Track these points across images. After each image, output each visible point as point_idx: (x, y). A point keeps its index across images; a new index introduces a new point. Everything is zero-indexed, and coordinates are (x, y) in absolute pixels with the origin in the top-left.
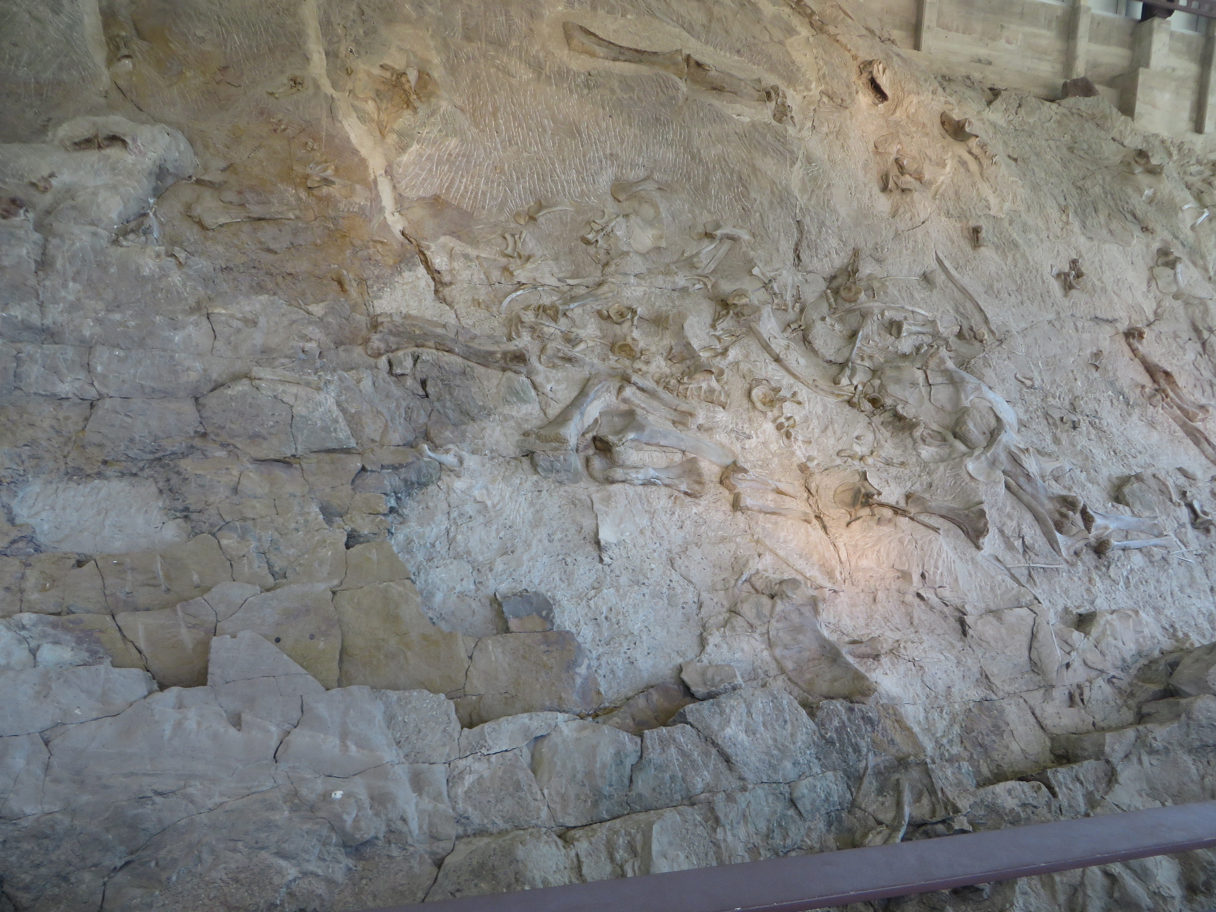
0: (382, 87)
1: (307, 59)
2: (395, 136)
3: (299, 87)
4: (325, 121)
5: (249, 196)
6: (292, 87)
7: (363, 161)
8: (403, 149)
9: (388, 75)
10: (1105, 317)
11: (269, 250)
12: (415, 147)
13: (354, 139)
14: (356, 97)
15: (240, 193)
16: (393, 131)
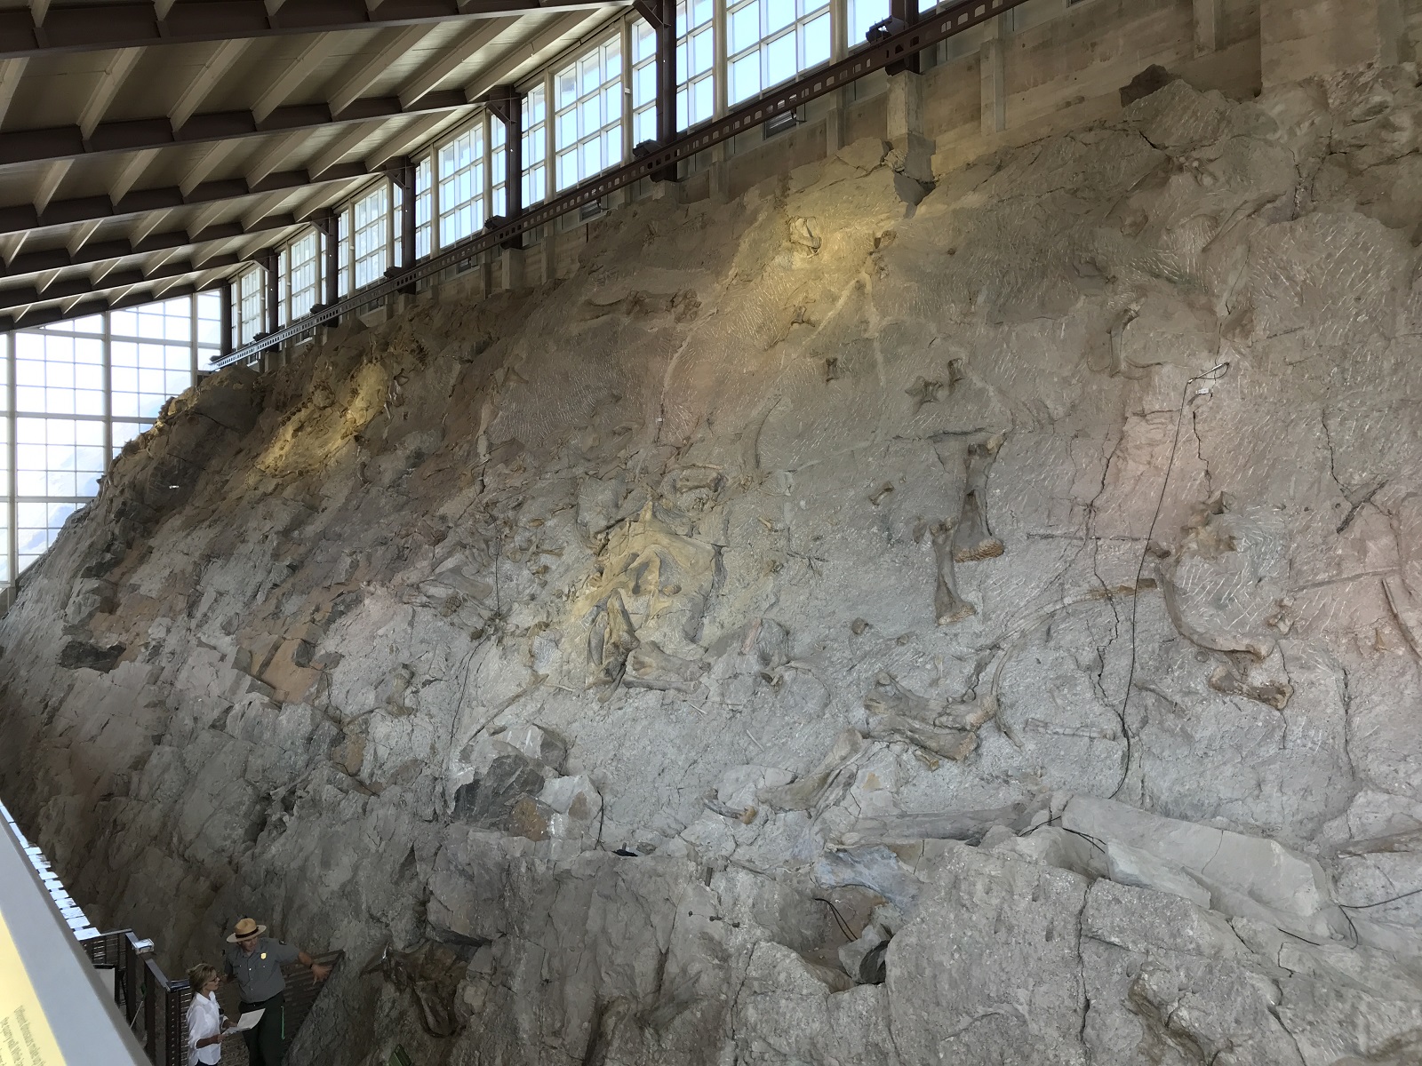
7: (479, 429)
8: (496, 416)
10: (958, 430)
12: (500, 413)
13: (483, 416)
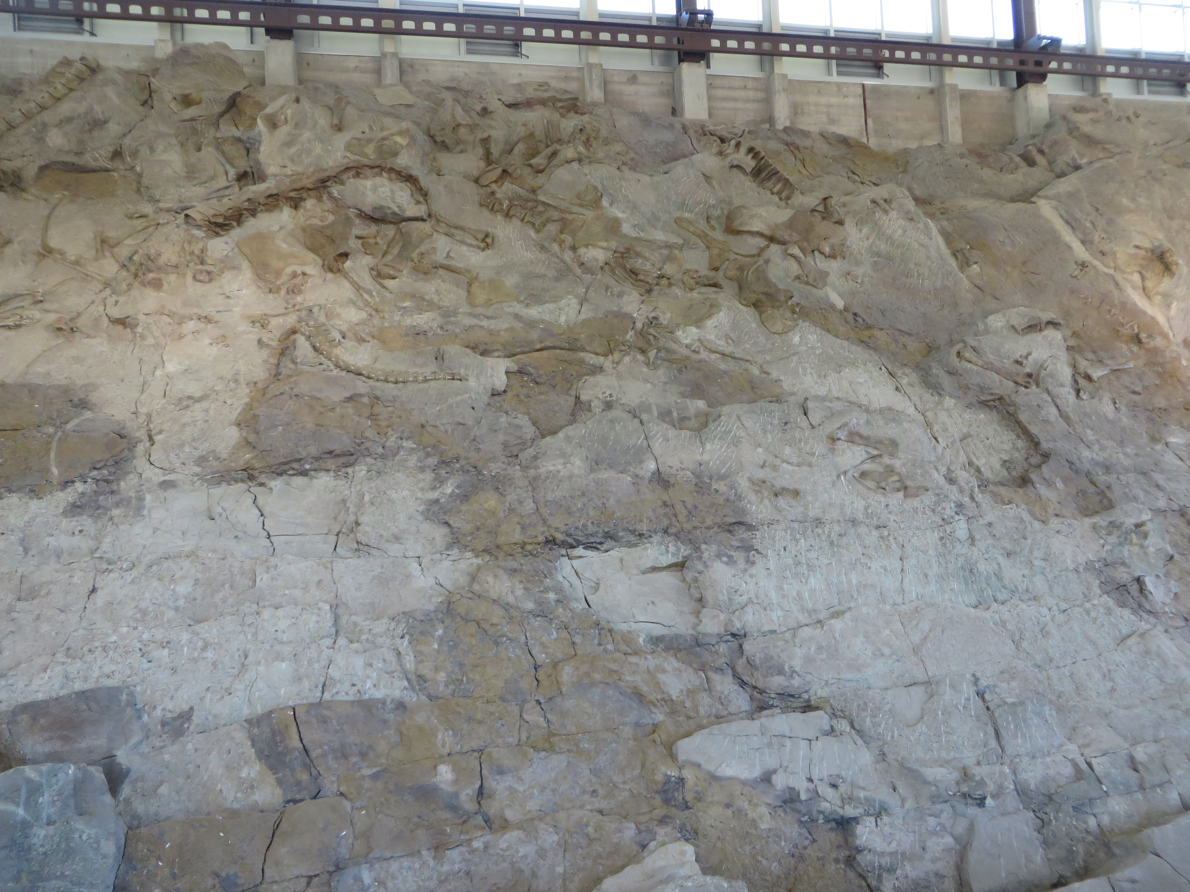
0: (1143, 262)
1: (1069, 248)
2: (1160, 297)
3: (1086, 269)
4: (1116, 293)
5: (1101, 354)
6: (1081, 270)
7: (1153, 318)
8: (1169, 306)
9: (1142, 253)
11: (1134, 392)
12: (1175, 304)
13: (1140, 304)
14: (1124, 272)
15: (1094, 352)
16: (1158, 293)
